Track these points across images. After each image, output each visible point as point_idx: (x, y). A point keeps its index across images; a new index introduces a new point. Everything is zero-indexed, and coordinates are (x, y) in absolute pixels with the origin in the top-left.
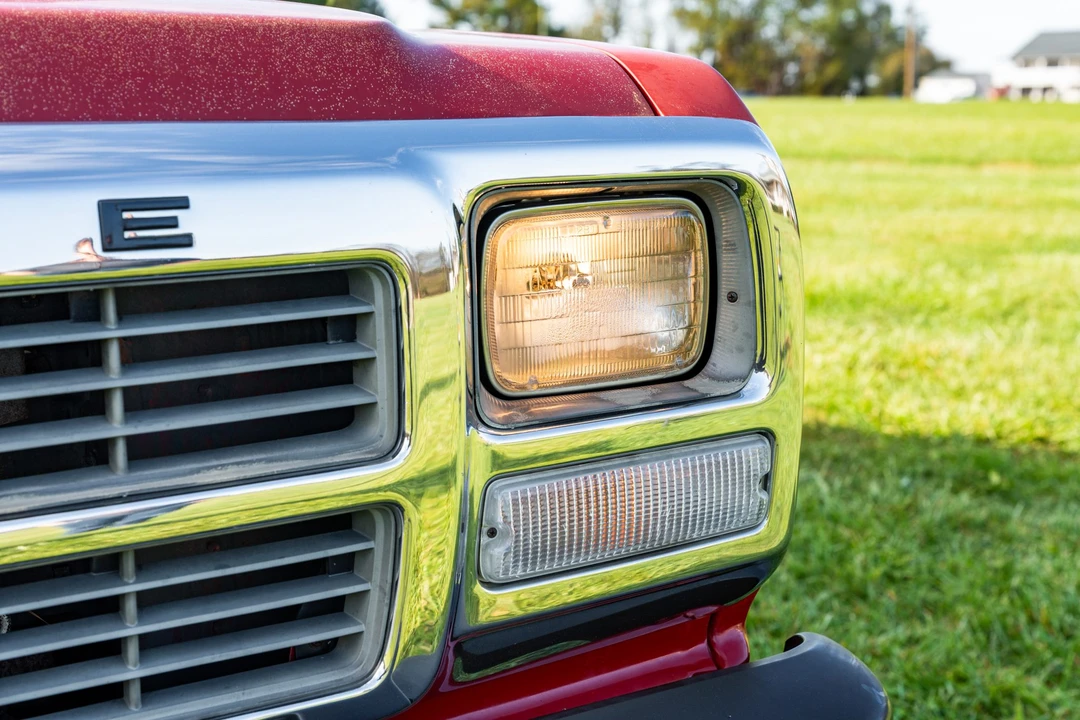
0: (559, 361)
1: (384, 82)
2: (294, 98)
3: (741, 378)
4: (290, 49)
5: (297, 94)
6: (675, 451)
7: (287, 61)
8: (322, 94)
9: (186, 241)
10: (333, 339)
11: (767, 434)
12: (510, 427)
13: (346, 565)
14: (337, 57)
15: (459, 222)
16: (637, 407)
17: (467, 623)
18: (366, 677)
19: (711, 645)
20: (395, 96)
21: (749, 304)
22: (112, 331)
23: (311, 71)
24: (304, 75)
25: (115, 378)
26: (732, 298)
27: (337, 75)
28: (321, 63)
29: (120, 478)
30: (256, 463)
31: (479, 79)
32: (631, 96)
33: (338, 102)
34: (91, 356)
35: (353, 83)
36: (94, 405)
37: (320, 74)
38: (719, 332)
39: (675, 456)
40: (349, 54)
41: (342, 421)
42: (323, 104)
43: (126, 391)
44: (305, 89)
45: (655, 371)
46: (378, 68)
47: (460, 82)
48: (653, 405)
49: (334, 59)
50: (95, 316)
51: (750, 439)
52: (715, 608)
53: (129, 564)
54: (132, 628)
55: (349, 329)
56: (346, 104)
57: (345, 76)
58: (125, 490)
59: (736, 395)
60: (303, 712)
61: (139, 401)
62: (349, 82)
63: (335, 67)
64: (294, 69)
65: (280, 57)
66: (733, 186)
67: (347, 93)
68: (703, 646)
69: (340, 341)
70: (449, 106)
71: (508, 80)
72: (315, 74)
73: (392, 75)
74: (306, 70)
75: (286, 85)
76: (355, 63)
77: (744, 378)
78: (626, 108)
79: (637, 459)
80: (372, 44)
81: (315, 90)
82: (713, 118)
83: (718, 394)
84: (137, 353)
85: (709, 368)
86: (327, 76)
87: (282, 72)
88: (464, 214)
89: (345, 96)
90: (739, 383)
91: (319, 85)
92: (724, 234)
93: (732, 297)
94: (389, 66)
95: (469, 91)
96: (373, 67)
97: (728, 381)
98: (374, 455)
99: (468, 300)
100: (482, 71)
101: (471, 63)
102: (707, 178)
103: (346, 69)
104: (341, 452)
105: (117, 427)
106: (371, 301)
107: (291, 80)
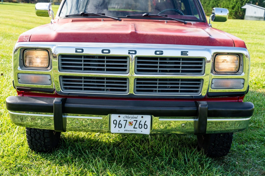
0: (222, 69)
7: (199, 40)
9: (188, 55)
11: (244, 79)
12: (215, 74)
13: (199, 84)
15: (212, 56)
17: (209, 91)
18: (199, 94)
19: (238, 101)
22: (181, 61)
23: (201, 41)
25: (181, 65)
26: (241, 65)
29: (180, 73)
30: (191, 74)
34: (179, 63)
36: (179, 67)
38: (240, 68)
41: (200, 71)
43: (182, 66)
44: (200, 43)
45: (233, 71)
50: (180, 60)
51: (242, 79)
52: (239, 97)
53: (180, 80)
54: (180, 86)
55: (201, 64)
58: (180, 74)
59: (240, 75)
60: (194, 96)
61: (183, 67)
66: (242, 54)
68: (237, 101)
71: (220, 43)
77: (242, 73)
78: (232, 46)
84: (183, 63)
85: (238, 72)
88: (213, 55)
92: (241, 59)
95: (216, 44)
97: (240, 73)
98: (202, 74)
99: (212, 63)
100: (218, 42)
101: (217, 41)
102: (239, 53)
105: (181, 69)
106: (203, 61)
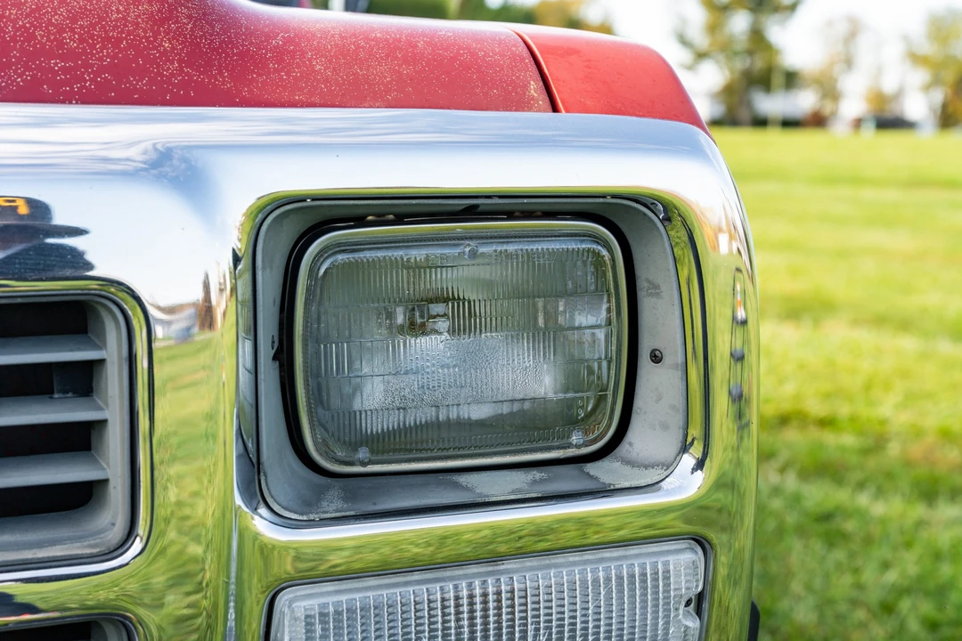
1: (160, 57)
2: (23, 73)
3: (663, 465)
4: (33, 11)
5: (28, 68)
6: (560, 559)
7: (24, 26)
8: (64, 70)
10: (59, 392)
11: (700, 540)
14: (97, 23)
16: (502, 498)
20: (172, 75)
21: (676, 366)
23: (55, 39)
24: (43, 45)
26: (656, 358)
27: (93, 46)
28: (72, 30)
31: (310, 60)
32: (526, 87)
33: (86, 81)
35: (113, 58)
37: (67, 43)
38: (639, 403)
39: (556, 566)
40: (117, 20)
42: (63, 82)
44: (41, 62)
46: (156, 39)
47: (280, 61)
48: (527, 496)
49: (93, 26)
51: (674, 547)
55: (82, 379)
56: (97, 84)
57: (102, 49)
59: (652, 487)
62: (107, 56)
63: (92, 37)
64: (32, 37)
65: (15, 22)
66: (657, 210)
67: (102, 70)
69: (70, 395)
70: (250, 91)
72: (61, 44)
73: (173, 48)
74: (48, 38)
75: (15, 56)
76: (122, 32)
77: (668, 465)
78: (515, 101)
79: (502, 567)
80: (155, 8)
81: (56, 64)
82: (634, 118)
83: (627, 484)
85: (623, 448)
86: (77, 47)
87: (13, 39)
89: (97, 74)
90: (660, 471)
91: (63, 58)
93: (655, 356)
94: (174, 38)
95: (288, 74)
96: (147, 38)
97: (646, 467)
98: (95, 551)
100: (320, 49)
102: (614, 196)
103: (108, 39)
104: (53, 543)
106: (100, 344)
107: (22, 50)
